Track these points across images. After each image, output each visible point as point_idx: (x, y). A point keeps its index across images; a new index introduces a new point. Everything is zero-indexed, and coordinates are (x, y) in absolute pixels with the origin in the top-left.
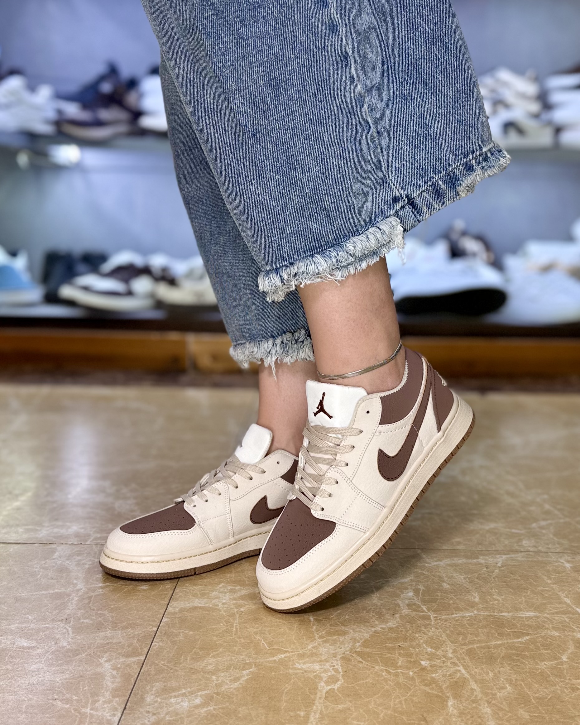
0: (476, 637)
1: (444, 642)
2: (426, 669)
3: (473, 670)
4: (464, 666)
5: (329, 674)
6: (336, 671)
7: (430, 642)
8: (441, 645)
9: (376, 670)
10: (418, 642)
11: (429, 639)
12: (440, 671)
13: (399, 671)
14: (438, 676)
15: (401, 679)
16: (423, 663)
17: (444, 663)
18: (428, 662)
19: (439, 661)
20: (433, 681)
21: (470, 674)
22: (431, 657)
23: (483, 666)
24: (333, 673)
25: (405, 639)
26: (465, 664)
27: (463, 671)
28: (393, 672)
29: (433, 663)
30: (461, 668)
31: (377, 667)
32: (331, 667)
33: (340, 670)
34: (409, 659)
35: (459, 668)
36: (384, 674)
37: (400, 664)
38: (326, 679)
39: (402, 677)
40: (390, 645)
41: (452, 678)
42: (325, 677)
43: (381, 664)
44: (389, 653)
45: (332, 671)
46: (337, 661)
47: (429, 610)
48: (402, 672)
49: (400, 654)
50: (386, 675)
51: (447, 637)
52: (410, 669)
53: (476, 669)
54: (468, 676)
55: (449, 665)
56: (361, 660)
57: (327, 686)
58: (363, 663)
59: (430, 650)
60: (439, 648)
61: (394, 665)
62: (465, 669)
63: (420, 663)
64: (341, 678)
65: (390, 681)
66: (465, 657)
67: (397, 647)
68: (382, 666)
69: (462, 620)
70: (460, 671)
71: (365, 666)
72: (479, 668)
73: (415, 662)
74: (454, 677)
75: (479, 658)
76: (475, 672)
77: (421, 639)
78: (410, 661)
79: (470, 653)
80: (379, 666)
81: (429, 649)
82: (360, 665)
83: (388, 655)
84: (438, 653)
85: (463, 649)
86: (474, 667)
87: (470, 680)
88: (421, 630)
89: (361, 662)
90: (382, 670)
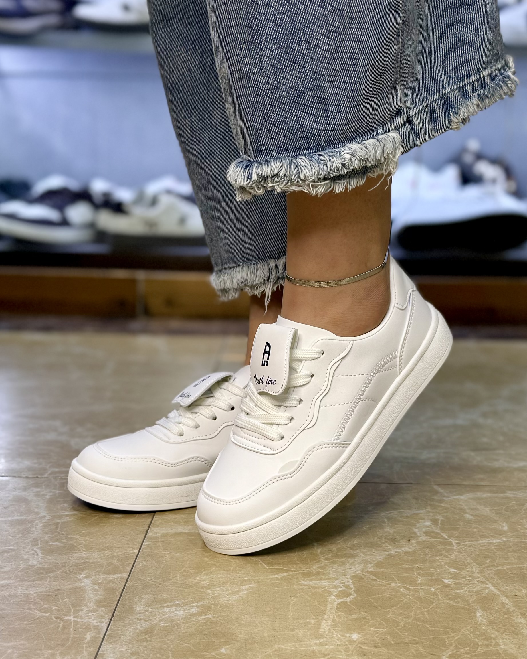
0: (506, 560)
1: (469, 564)
2: (450, 586)
3: (503, 588)
4: (492, 583)
5: (340, 589)
6: (348, 587)
7: (453, 563)
8: (466, 566)
9: (392, 587)
10: (439, 564)
11: (452, 561)
12: (466, 588)
13: (418, 587)
14: (463, 592)
15: (422, 594)
16: (446, 581)
17: (470, 581)
18: (452, 581)
19: (464, 579)
20: (458, 596)
21: (500, 591)
22: (454, 576)
23: (515, 584)
24: (344, 588)
25: (424, 561)
26: (494, 582)
27: (492, 588)
28: (412, 588)
29: (457, 581)
30: (490, 585)
31: (393, 584)
32: (341, 583)
33: (352, 586)
34: (429, 578)
35: (487, 586)
36: (401, 590)
37: (419, 581)
38: (336, 593)
39: (423, 592)
40: (407, 566)
41: (480, 594)
42: (336, 592)
43: (397, 582)
44: (407, 573)
45: (342, 587)
46: (348, 579)
47: (450, 537)
48: (421, 589)
49: (419, 574)
50: (404, 591)
51: (472, 560)
52: (431, 586)
53: (506, 586)
54: (497, 592)
55: (476, 582)
56: (374, 578)
57: (338, 599)
58: (377, 580)
59: (454, 570)
60: (463, 569)
61: (413, 582)
62: (494, 586)
63: (443, 582)
64: (353, 593)
65: (409, 595)
66: (494, 577)
67: (415, 568)
68: (399, 583)
69: (488, 546)
70: (488, 588)
71: (381, 583)
72: (511, 586)
73: (436, 580)
74: (481, 593)
75: (509, 578)
76: (506, 589)
77: (443, 561)
78: (431, 579)
79: (498, 573)
80: (396, 583)
81: (452, 570)
82: (374, 582)
83: (405, 575)
84: (462, 573)
85: (491, 570)
86: (504, 585)
87: (501, 596)
88: (442, 554)
89: (375, 580)
90: (399, 587)
